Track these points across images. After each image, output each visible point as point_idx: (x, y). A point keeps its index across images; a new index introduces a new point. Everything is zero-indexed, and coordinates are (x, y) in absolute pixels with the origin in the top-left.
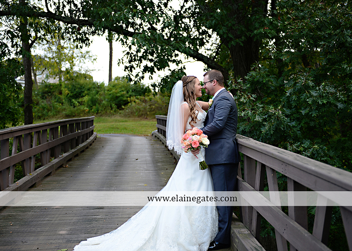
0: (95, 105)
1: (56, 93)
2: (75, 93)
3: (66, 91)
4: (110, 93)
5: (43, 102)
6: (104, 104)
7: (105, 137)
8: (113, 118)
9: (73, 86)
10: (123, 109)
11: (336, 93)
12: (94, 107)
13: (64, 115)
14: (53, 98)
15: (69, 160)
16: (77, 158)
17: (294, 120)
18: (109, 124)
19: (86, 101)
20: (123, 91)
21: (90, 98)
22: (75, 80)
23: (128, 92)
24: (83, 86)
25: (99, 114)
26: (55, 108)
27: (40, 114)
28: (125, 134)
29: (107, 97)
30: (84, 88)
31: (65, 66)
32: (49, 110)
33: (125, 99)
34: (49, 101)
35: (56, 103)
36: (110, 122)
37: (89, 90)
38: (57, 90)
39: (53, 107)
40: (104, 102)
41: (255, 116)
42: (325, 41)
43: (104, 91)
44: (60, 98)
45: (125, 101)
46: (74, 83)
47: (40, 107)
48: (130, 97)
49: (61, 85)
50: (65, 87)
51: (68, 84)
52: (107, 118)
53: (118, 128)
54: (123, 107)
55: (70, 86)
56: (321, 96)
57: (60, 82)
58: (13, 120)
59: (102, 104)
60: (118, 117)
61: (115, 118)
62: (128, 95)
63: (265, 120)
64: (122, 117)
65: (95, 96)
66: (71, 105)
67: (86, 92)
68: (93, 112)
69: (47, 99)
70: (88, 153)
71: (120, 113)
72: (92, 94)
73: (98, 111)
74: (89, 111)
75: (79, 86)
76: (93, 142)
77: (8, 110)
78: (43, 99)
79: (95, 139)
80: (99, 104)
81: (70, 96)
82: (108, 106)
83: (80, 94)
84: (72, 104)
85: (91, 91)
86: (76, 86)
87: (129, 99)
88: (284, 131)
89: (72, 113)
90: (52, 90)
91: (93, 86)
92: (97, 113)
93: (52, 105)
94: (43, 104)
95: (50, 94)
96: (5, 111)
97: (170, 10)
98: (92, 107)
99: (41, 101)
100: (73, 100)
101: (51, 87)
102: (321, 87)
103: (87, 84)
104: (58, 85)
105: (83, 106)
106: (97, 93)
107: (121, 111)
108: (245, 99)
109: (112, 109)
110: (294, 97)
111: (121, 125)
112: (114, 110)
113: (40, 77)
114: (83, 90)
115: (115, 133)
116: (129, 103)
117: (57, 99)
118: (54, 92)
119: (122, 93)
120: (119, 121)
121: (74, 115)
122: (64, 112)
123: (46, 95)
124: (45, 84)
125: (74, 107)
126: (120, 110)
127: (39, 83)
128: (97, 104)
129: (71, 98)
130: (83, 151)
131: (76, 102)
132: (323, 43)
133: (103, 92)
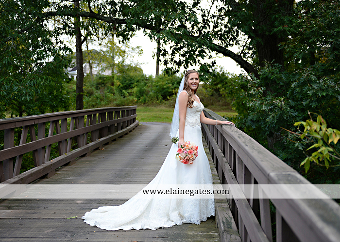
0: (143, 96)
1: (109, 85)
2: (125, 84)
3: (117, 82)
4: (157, 85)
5: (97, 92)
6: (151, 95)
7: (146, 125)
8: (159, 108)
9: (124, 78)
10: (168, 100)
11: (335, 87)
12: (142, 97)
13: (115, 105)
14: (106, 89)
15: (106, 144)
16: (115, 142)
17: (297, 111)
18: (153, 114)
19: (134, 92)
20: (169, 83)
21: (139, 89)
22: (126, 72)
23: (173, 84)
24: (133, 78)
25: (146, 104)
26: (107, 98)
27: (94, 103)
28: (166, 122)
29: (154, 88)
30: (133, 79)
31: (118, 60)
32: (101, 100)
33: (170, 90)
34: (103, 91)
35: (108, 94)
36: (156, 112)
37: (138, 81)
38: (110, 81)
39: (106, 97)
40: (151, 93)
41: (262, 106)
42: (333, 39)
43: (152, 83)
44: (112, 89)
45: (170, 92)
46: (124, 75)
47: (94, 97)
48: (175, 89)
49: (113, 77)
50: (117, 79)
51: (119, 76)
52: (153, 107)
53: (161, 117)
54: (168, 97)
55: (121, 78)
56: (321, 90)
57: (113, 75)
58: (65, 107)
59: (149, 95)
60: (163, 108)
61: (160, 108)
62: (173, 87)
63: (271, 110)
64: (167, 107)
65: (143, 87)
66: (122, 96)
67: (135, 84)
68: (141, 102)
69: (101, 90)
70: (126, 138)
71: (165, 104)
72: (141, 85)
73: (145, 101)
74: (137, 101)
75: (129, 78)
76: (134, 129)
77: (61, 99)
78: (97, 89)
79: (136, 127)
80: (147, 95)
81: (121, 88)
82: (154, 97)
83: (130, 86)
84: (122, 94)
85: (140, 82)
86: (127, 78)
87: (174, 90)
88: (287, 121)
89: (122, 102)
90: (105, 82)
91: (142, 79)
92: (144, 103)
93: (104, 95)
94: (97, 94)
95: (103, 85)
96: (59, 100)
97: (198, 9)
98: (140, 97)
99: (95, 91)
100: (124, 91)
101: (105, 79)
102: (321, 81)
103: (136, 76)
104: (111, 77)
105: (132, 96)
106: (145, 85)
107: (166, 102)
108: (254, 91)
109: (158, 99)
110: (298, 89)
111: (164, 115)
112: (159, 100)
113: (96, 70)
114: (132, 82)
115: (157, 122)
116: (173, 94)
117: (109, 89)
118: (107, 83)
119: (168, 85)
120: (164, 111)
121: (124, 104)
122: (115, 102)
123: (100, 86)
124: (99, 76)
125: (124, 97)
126: (166, 100)
127: (95, 75)
128: (144, 95)
129: (121, 89)
130: (121, 137)
131: (126, 93)
132: (331, 40)
133: (150, 84)
